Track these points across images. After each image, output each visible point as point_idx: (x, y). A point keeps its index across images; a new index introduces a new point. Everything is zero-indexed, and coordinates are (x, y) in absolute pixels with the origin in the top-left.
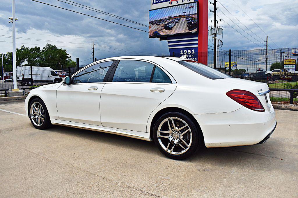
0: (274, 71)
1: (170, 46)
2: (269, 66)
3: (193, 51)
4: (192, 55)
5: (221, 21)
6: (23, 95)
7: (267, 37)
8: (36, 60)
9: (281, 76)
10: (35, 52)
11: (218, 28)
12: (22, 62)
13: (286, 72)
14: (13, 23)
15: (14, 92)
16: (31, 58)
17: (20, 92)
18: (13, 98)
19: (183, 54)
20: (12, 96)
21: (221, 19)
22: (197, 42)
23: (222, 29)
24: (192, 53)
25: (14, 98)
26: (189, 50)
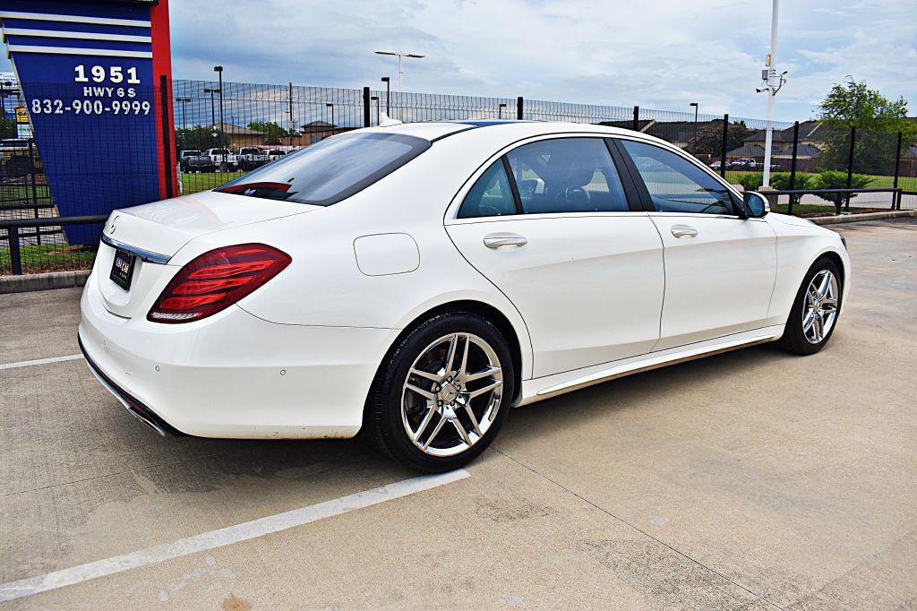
1: (9, 39)
3: (132, 71)
4: (131, 91)
19: (86, 80)
22: (148, 39)
24: (129, 81)
26: (115, 70)
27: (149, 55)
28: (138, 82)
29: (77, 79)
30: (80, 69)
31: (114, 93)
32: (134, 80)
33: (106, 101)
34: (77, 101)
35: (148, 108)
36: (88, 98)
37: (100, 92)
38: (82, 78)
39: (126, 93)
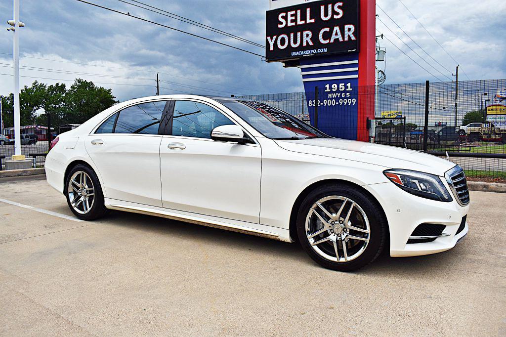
0: (471, 126)
1: (304, 76)
2: (461, 117)
3: (349, 85)
4: (348, 94)
5: (382, 37)
6: (33, 167)
7: (457, 67)
8: (59, 106)
9: (484, 134)
10: (57, 93)
11: (378, 50)
12: (35, 110)
13: (492, 127)
14: (14, 31)
15: (15, 161)
16: (51, 104)
17: (26, 161)
18: (13, 172)
19: (330, 90)
20: (12, 169)
21: (382, 35)
22: (356, 69)
23: (384, 52)
24: (347, 90)
25: (16, 172)
26: (341, 85)
27: (356, 76)
28: (351, 89)
29: (326, 91)
30: (327, 86)
31: (341, 95)
32: (349, 89)
33: (337, 99)
34: (325, 100)
35: (355, 102)
36: (330, 98)
37: (334, 96)
38: (328, 90)
39: (346, 95)
